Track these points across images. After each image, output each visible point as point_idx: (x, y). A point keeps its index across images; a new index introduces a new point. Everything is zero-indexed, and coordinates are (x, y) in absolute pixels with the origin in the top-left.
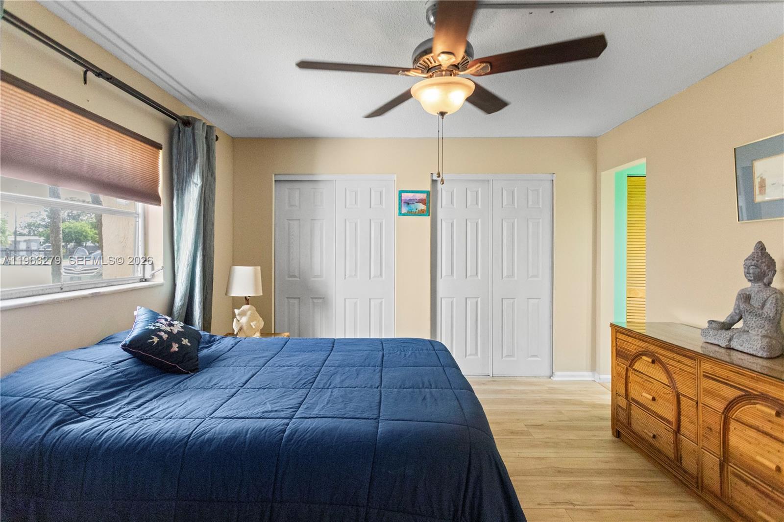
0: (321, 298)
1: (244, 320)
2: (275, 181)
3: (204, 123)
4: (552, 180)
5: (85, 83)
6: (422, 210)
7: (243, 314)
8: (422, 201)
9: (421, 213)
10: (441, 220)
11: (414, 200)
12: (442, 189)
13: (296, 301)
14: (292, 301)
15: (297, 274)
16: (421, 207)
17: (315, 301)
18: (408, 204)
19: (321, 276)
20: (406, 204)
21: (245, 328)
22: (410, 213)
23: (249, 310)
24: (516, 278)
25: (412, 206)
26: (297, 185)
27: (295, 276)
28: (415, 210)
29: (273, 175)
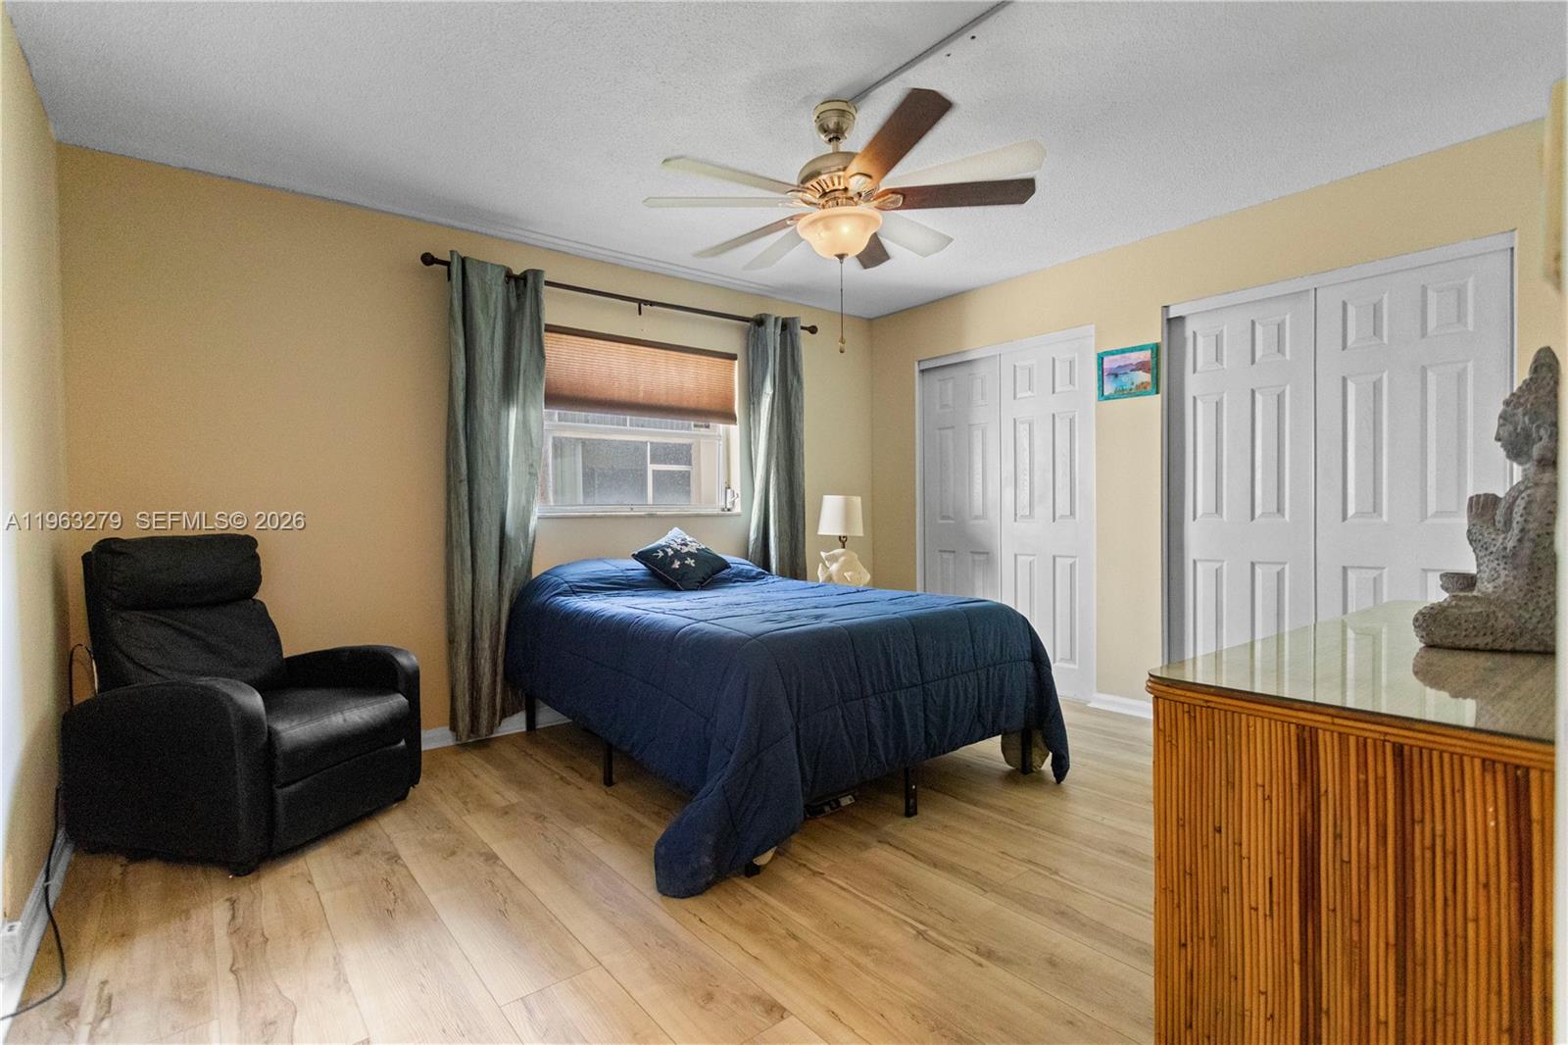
0: (983, 553)
1: (834, 568)
2: (922, 371)
3: (776, 319)
4: (1512, 249)
5: (640, 313)
6: (1142, 383)
7: (834, 559)
8: (1142, 366)
9: (1140, 390)
10: (1195, 398)
11: (1125, 366)
12: (1194, 333)
13: (951, 556)
14: (945, 556)
15: (951, 515)
16: (1144, 377)
17: (977, 557)
18: (1116, 375)
19: (984, 517)
20: (1112, 377)
21: (835, 578)
22: (1121, 393)
23: (843, 554)
24: (1385, 518)
25: (1124, 378)
26: (947, 373)
27: (948, 518)
28: (1128, 387)
29: (916, 364)
